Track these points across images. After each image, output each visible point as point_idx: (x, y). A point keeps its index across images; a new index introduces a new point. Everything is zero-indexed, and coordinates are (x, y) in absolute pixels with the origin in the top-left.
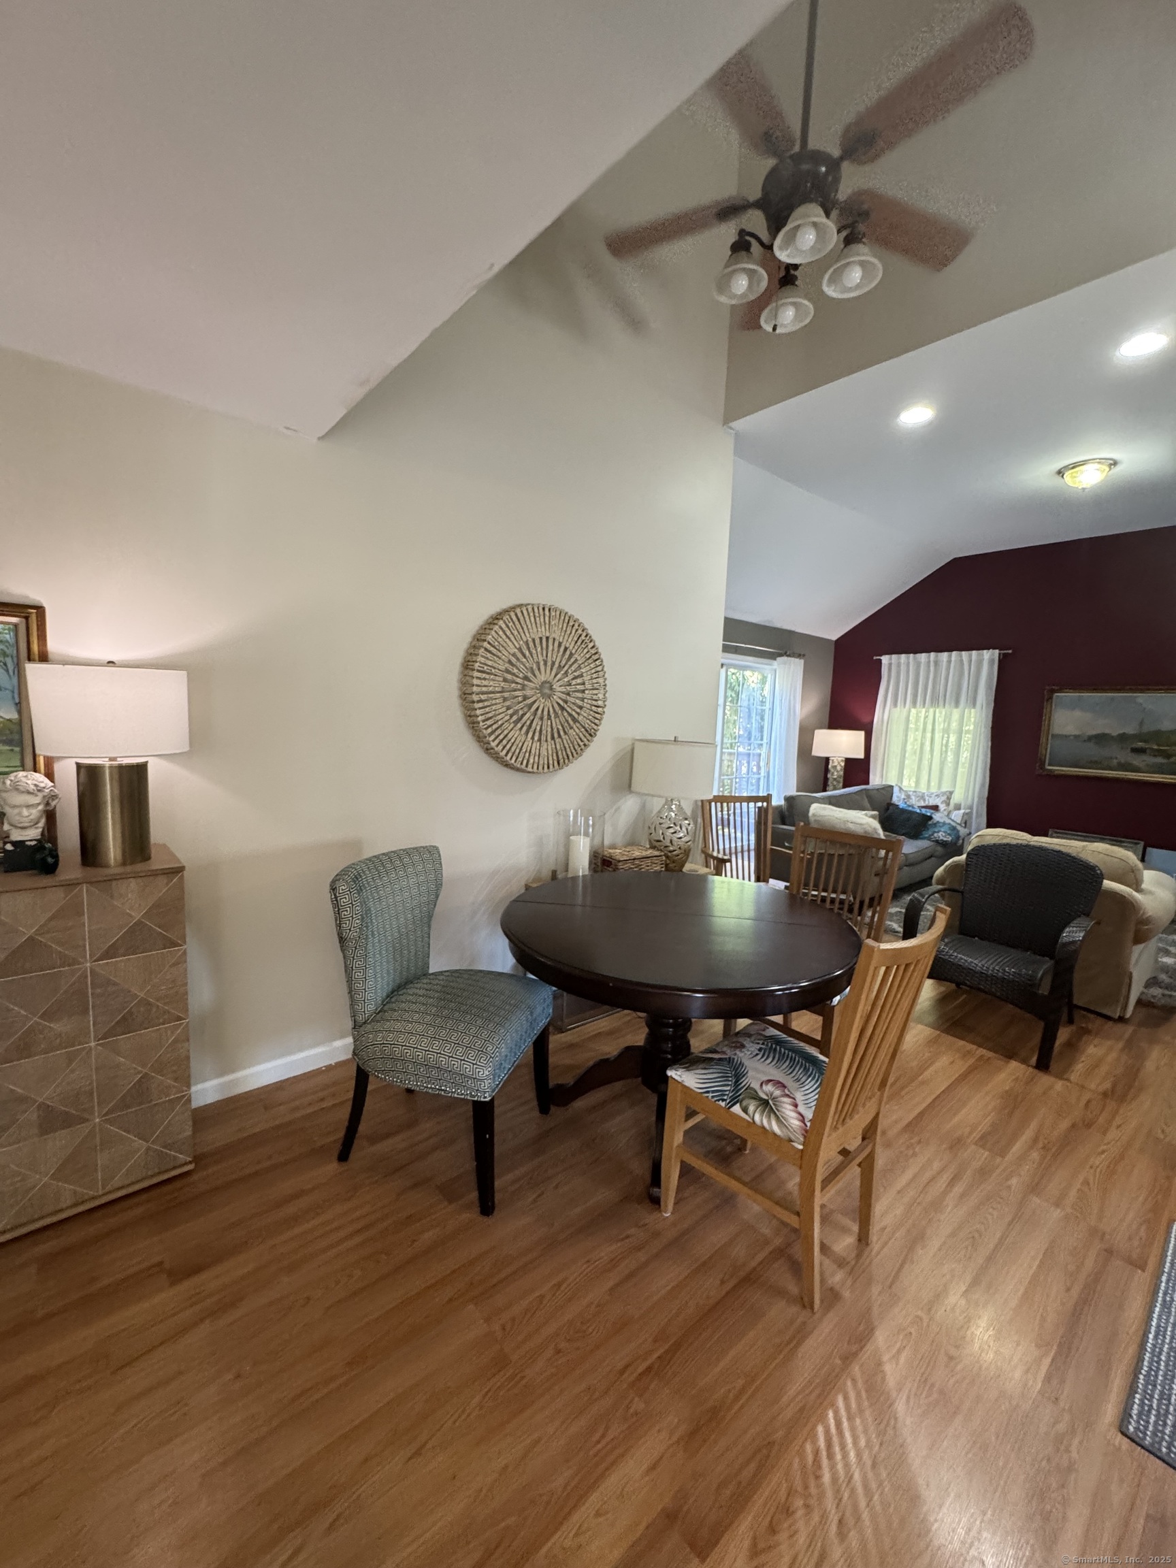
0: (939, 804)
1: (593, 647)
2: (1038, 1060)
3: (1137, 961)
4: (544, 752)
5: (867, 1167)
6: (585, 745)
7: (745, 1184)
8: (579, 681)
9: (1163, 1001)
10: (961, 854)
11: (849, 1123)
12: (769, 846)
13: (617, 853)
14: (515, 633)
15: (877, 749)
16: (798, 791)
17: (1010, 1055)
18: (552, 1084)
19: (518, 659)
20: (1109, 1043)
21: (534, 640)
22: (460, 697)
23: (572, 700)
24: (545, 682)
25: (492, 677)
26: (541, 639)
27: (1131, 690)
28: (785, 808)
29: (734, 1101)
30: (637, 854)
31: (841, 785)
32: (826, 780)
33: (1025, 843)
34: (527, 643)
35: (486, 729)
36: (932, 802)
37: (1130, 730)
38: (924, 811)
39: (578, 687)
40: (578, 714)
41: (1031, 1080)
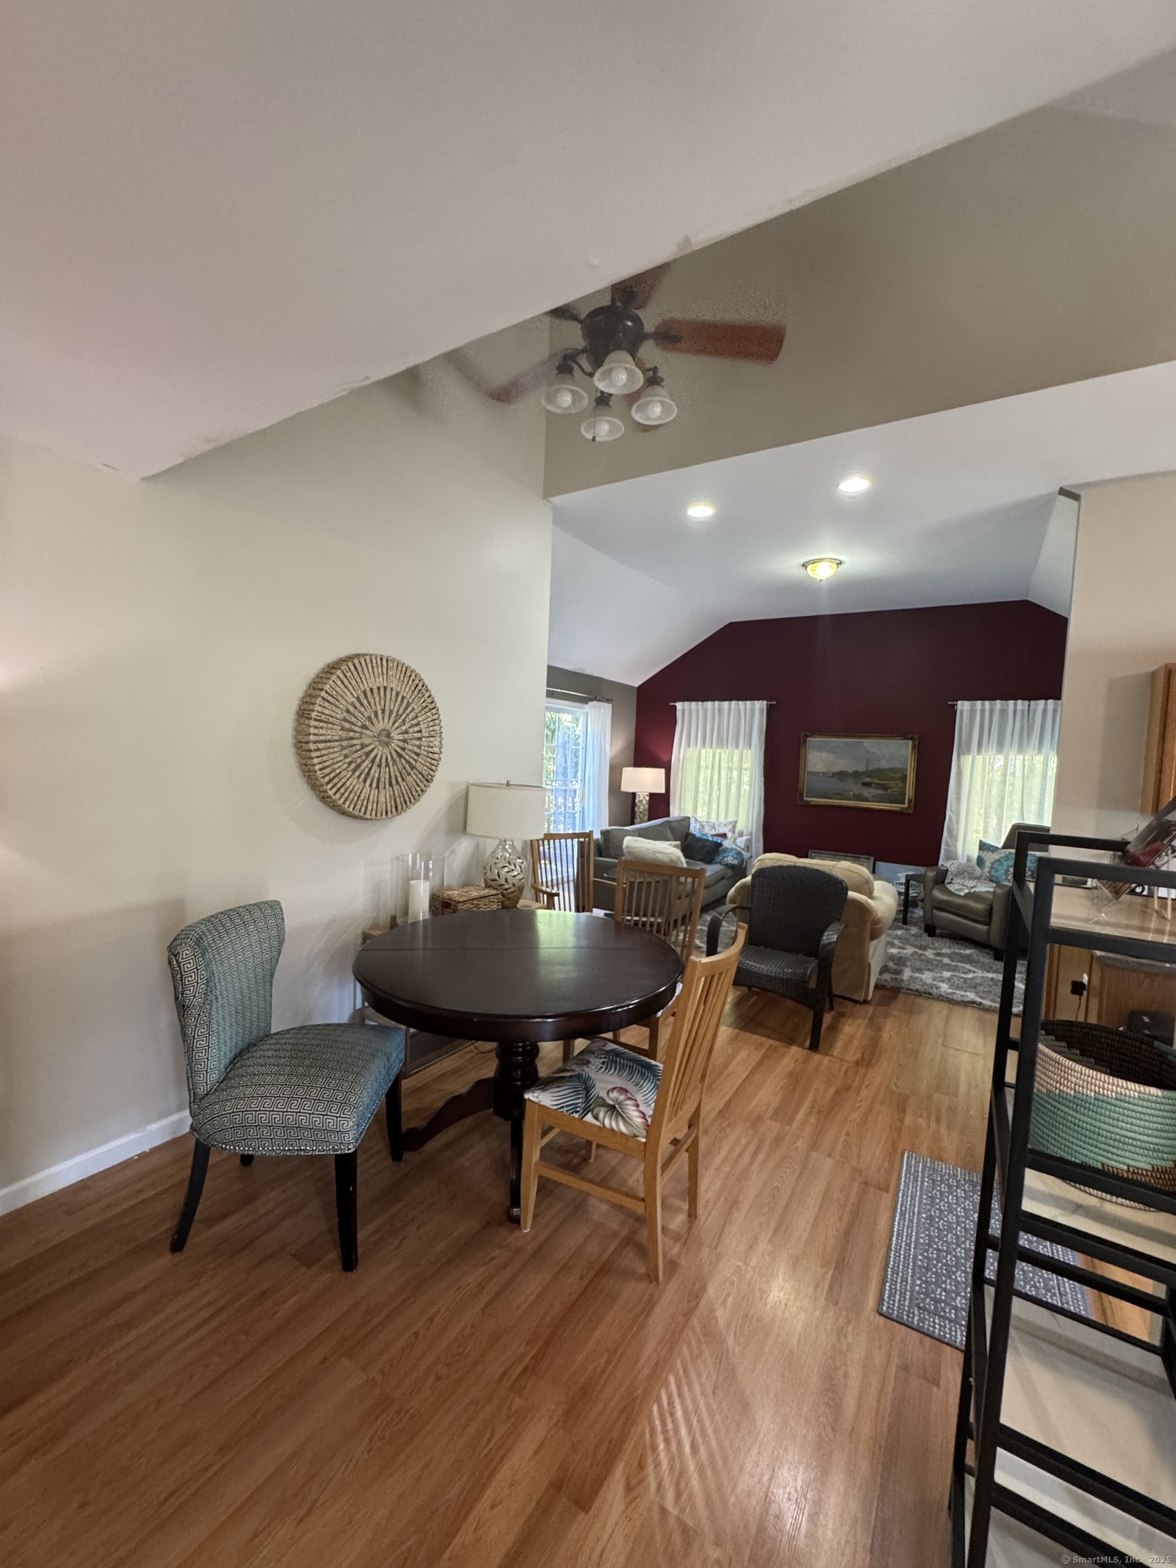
0: (727, 832)
1: (429, 697)
2: (811, 1043)
3: (873, 954)
4: (382, 799)
5: (693, 1151)
6: (422, 790)
7: (597, 1184)
8: (416, 729)
9: (892, 984)
10: (745, 877)
11: (680, 1113)
12: (592, 878)
13: (455, 894)
14: (354, 682)
15: (675, 786)
16: (610, 825)
17: (791, 1041)
18: (404, 1128)
19: (355, 708)
20: (858, 1022)
21: (372, 690)
22: (295, 745)
23: (410, 747)
24: (383, 730)
25: (330, 725)
26: (379, 688)
27: (859, 737)
28: (601, 841)
29: (586, 1110)
30: (475, 894)
31: (646, 817)
32: (633, 813)
33: (793, 864)
34: (365, 692)
35: (323, 777)
36: (721, 831)
37: (861, 768)
38: (715, 839)
39: (415, 735)
40: (416, 761)
41: (806, 1061)
